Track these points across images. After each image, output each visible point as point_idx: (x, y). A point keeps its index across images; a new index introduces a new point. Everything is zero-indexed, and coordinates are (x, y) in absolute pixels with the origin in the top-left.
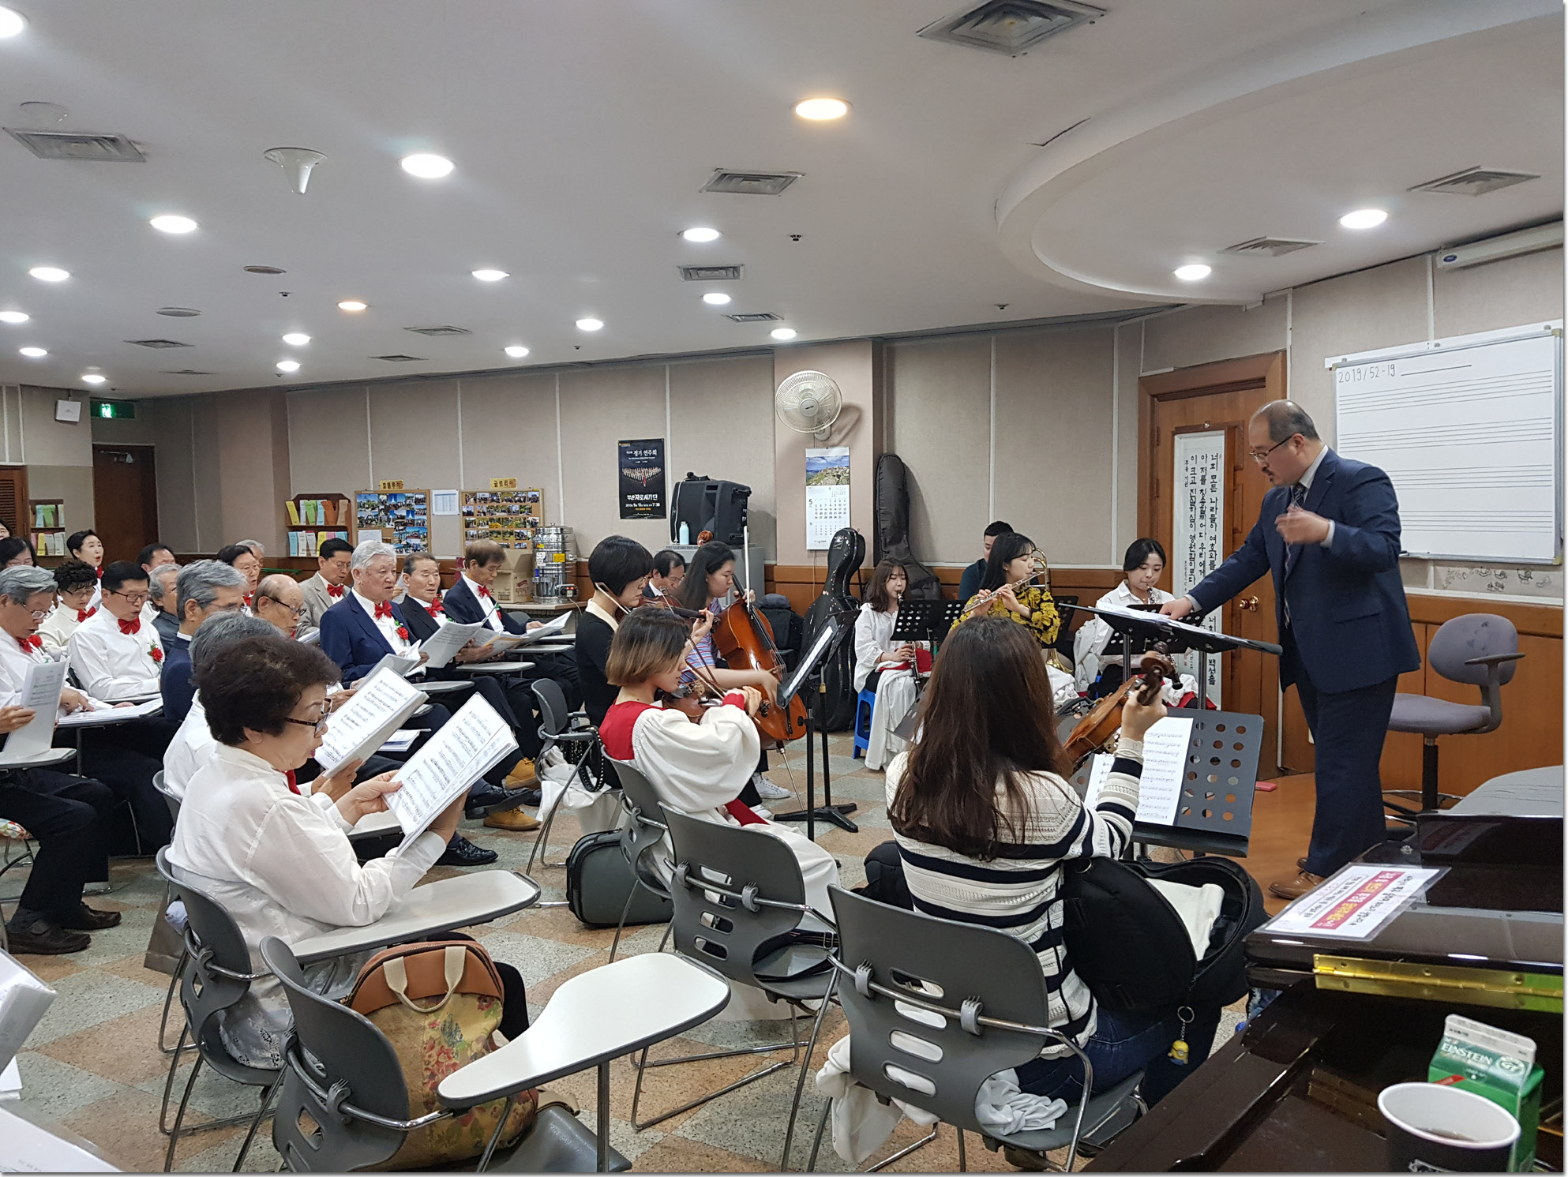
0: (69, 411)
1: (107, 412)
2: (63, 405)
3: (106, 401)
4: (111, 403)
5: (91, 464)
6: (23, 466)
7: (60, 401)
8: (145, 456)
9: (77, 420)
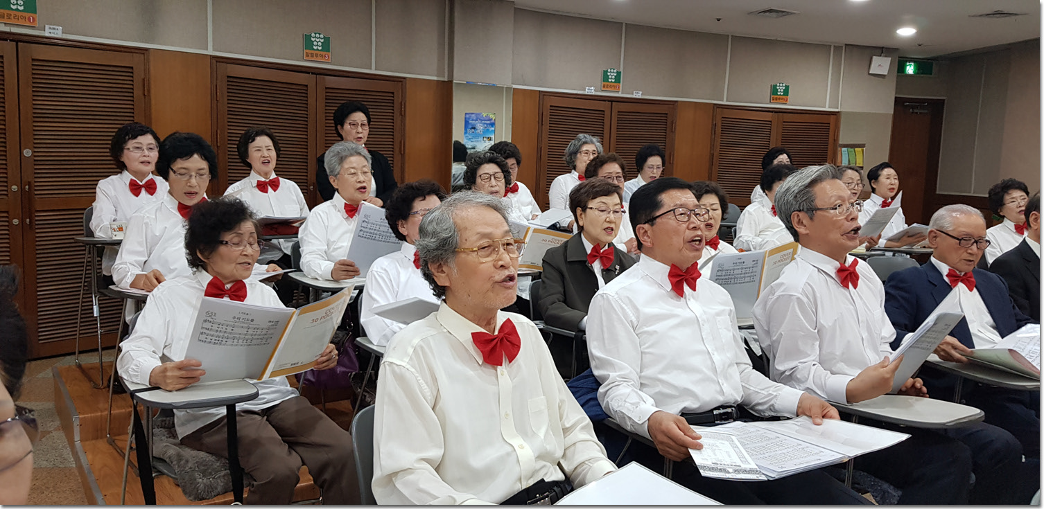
0: (881, 65)
1: (910, 69)
2: (876, 60)
3: (911, 60)
4: (914, 62)
5: (892, 112)
6: (838, 112)
7: (874, 57)
8: (936, 109)
9: (886, 73)
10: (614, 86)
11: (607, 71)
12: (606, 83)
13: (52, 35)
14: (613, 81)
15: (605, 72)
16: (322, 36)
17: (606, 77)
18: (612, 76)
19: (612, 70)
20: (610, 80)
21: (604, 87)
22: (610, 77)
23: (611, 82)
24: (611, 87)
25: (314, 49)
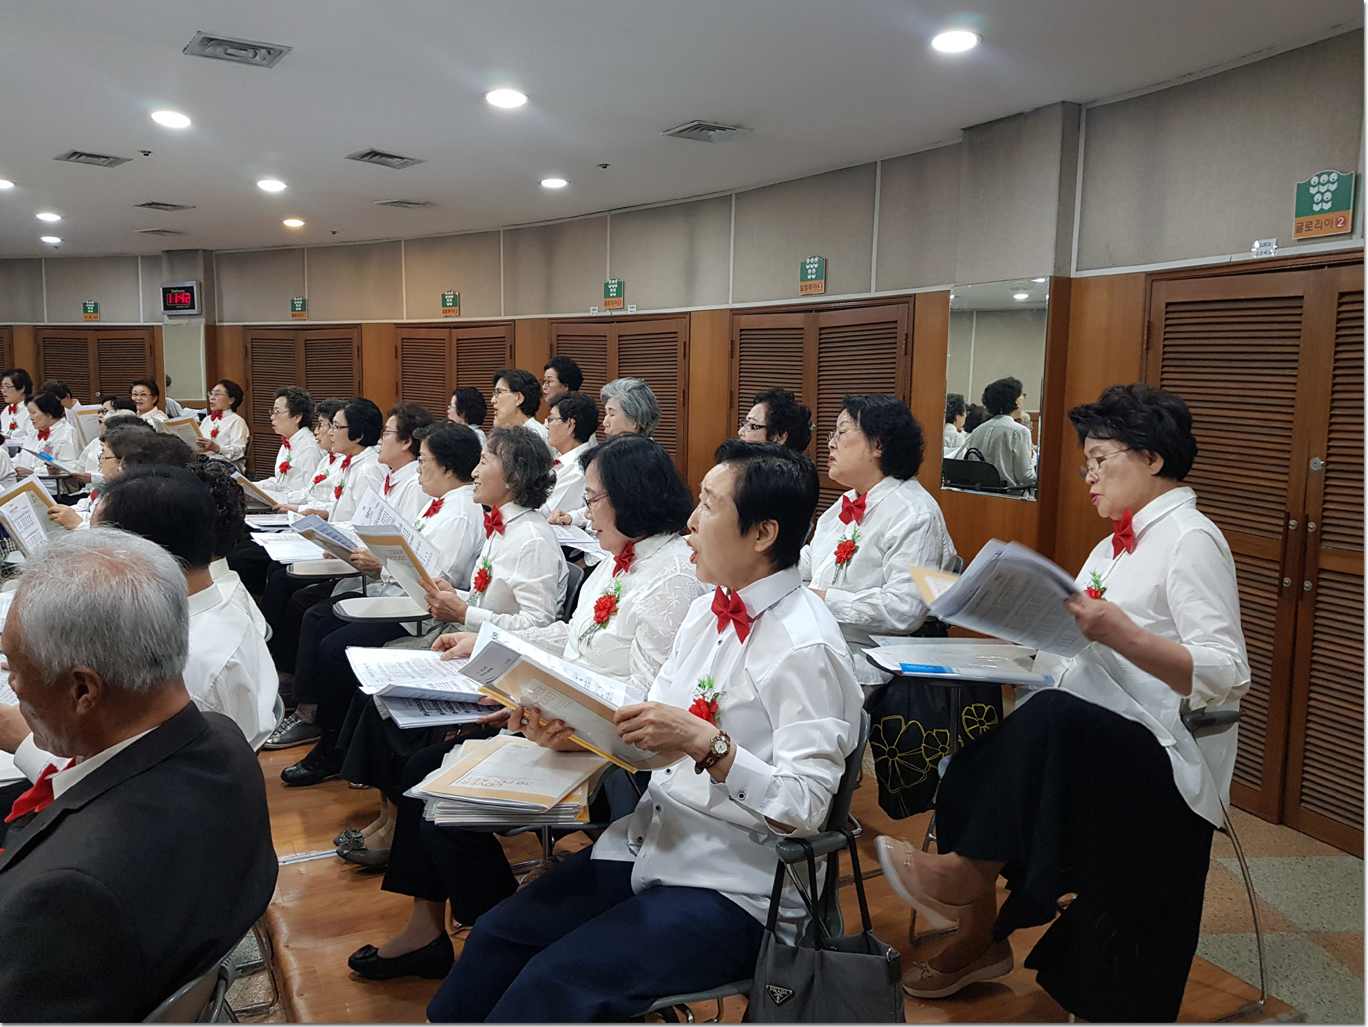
10: (1330, 222)
11: (1309, 184)
12: (1305, 219)
13: (632, 313)
14: (1327, 206)
15: (1303, 190)
16: (816, 259)
17: (1304, 201)
18: (1323, 191)
19: (1324, 178)
20: (1316, 208)
21: (1299, 230)
22: (1318, 197)
23: (1322, 211)
24: (1319, 225)
25: (808, 280)
